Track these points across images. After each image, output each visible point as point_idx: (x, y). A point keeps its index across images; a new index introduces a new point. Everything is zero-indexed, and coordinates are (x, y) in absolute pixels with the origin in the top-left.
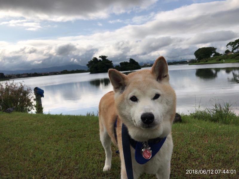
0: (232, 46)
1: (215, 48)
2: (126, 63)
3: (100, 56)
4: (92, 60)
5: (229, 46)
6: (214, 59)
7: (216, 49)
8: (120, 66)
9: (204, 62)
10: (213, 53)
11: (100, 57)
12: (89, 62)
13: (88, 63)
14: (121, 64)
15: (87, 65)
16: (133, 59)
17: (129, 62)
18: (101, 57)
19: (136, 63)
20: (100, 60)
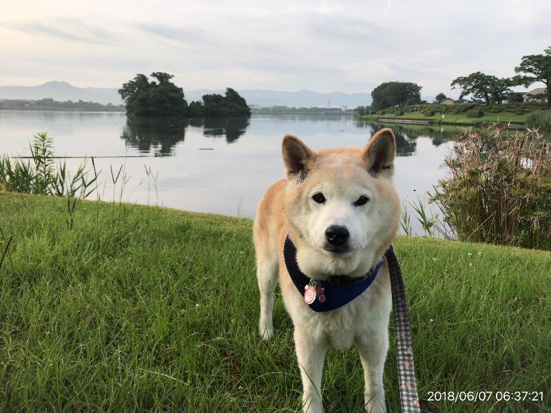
1: (418, 85)
2: (216, 98)
3: (156, 72)
4: (134, 81)
5: (457, 85)
6: (417, 110)
7: (420, 88)
8: (203, 104)
9: (397, 115)
11: (154, 75)
12: (125, 85)
13: (121, 87)
14: (205, 98)
15: (121, 91)
16: (235, 90)
17: (224, 96)
18: (157, 77)
19: (241, 101)
20: (154, 83)
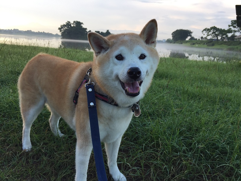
0: (207, 32)
4: (65, 24)
6: (189, 42)
10: (189, 36)
11: (74, 22)
12: (61, 26)
